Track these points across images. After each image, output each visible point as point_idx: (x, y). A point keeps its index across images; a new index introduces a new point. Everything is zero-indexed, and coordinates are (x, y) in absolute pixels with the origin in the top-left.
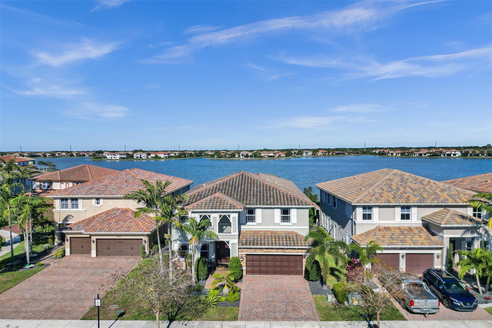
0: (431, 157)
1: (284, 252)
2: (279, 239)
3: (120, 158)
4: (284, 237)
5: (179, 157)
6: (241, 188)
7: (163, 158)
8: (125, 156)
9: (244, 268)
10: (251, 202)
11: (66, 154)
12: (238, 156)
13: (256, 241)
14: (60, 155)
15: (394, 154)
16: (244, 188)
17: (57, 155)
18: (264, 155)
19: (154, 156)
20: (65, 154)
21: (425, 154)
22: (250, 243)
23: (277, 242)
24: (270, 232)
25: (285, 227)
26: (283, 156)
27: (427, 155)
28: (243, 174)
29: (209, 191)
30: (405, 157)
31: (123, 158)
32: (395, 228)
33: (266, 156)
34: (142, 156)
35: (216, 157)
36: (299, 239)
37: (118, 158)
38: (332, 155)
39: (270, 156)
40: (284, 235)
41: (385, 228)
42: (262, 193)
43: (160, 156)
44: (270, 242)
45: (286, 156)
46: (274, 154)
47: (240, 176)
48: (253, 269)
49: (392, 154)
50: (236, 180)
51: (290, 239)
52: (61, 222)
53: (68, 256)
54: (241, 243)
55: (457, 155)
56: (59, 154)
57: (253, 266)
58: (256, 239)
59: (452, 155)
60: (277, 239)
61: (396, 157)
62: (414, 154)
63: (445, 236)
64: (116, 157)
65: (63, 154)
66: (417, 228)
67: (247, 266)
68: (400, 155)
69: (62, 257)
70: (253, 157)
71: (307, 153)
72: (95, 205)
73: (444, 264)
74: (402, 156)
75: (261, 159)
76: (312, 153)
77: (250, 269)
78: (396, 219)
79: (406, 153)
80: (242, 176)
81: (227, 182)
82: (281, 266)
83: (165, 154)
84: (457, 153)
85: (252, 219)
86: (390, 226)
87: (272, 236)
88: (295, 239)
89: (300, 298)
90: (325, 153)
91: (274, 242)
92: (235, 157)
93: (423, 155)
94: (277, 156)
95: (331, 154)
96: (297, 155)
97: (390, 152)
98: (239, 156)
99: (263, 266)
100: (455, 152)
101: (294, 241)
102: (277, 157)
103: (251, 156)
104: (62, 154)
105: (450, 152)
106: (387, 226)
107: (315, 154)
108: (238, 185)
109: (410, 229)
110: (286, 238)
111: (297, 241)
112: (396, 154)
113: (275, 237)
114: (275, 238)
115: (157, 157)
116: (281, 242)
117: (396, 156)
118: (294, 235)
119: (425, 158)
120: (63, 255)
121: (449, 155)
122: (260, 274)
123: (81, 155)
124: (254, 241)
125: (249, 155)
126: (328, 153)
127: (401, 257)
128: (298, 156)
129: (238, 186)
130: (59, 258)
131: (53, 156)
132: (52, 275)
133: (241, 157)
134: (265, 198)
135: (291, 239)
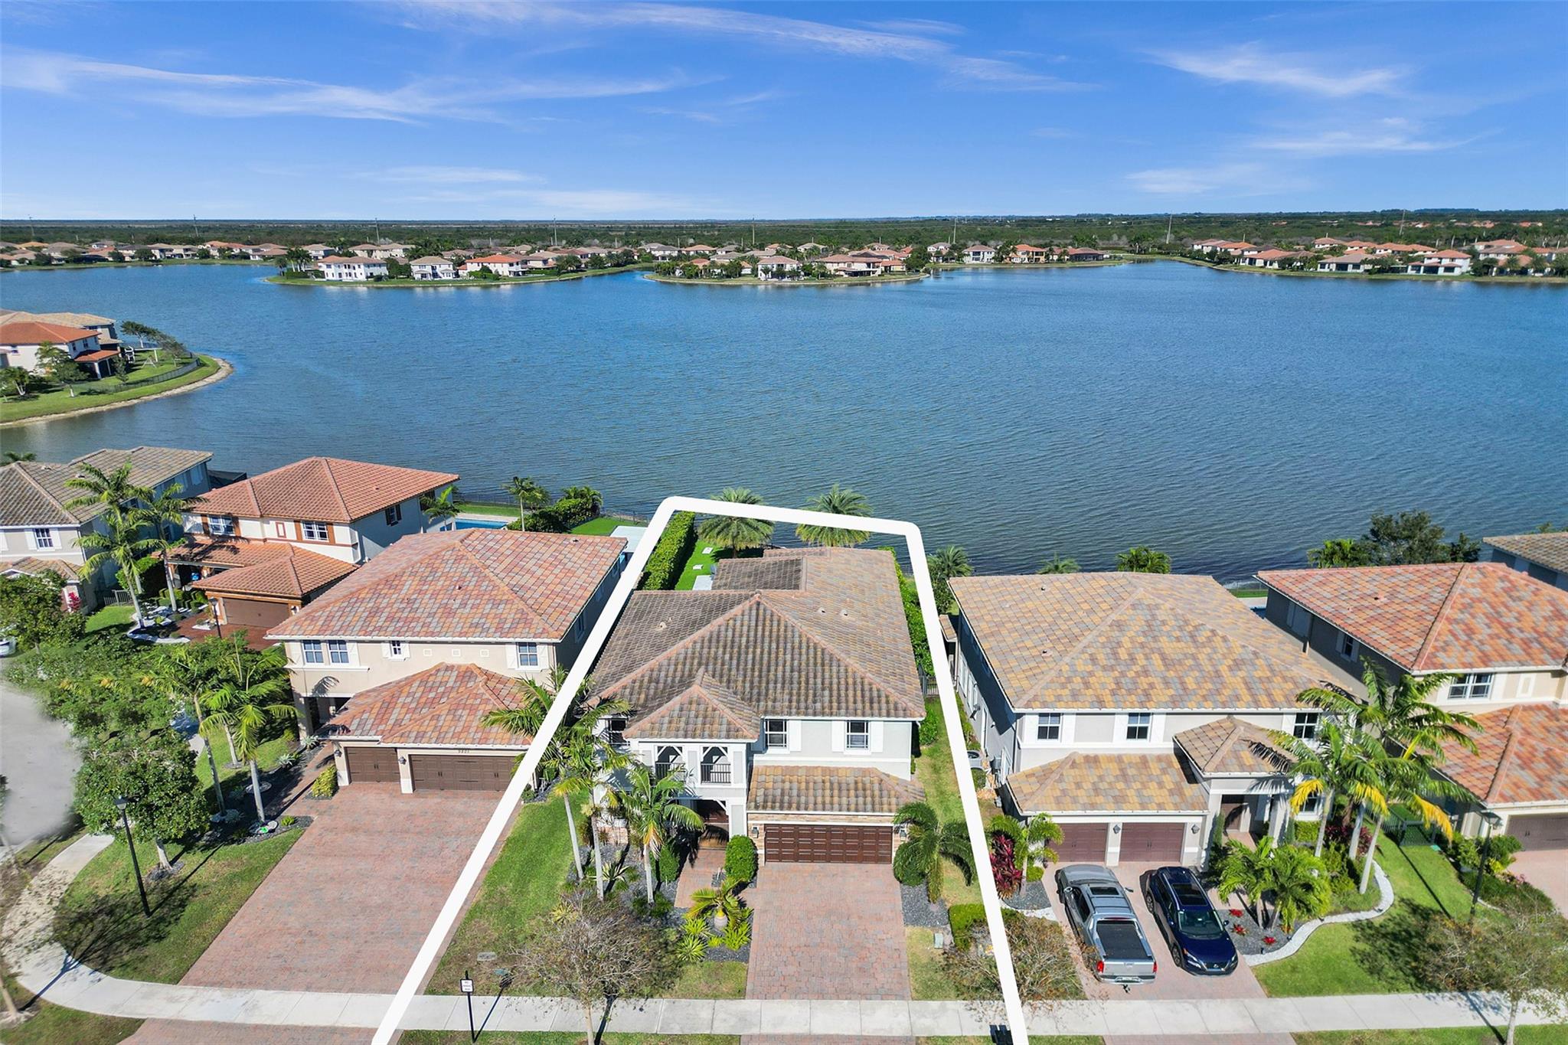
0: (1373, 277)
1: (850, 821)
2: (840, 790)
3: (367, 277)
4: (852, 786)
5: (559, 274)
6: (754, 653)
7: (506, 279)
8: (384, 271)
9: (761, 852)
10: (778, 704)
11: (187, 250)
12: (753, 270)
13: (786, 798)
14: (168, 254)
15: (1260, 263)
16: (762, 653)
17: (157, 253)
18: (836, 270)
19: (478, 269)
20: (181, 251)
21: (1356, 266)
22: (774, 802)
23: (836, 799)
24: (820, 771)
25: (856, 759)
26: (899, 268)
27: (1361, 270)
28: (758, 604)
29: (676, 665)
30: (1292, 274)
31: (379, 278)
32: (1110, 759)
33: (842, 273)
34: (438, 270)
35: (677, 272)
36: (885, 793)
37: (362, 278)
38: (1059, 260)
39: (856, 274)
40: (851, 780)
41: (1087, 758)
42: (803, 673)
43: (497, 272)
44: (819, 799)
45: (909, 269)
46: (869, 265)
47: (751, 610)
48: (780, 852)
49: (1252, 261)
50: (742, 625)
51: (864, 790)
52: (310, 694)
53: (345, 788)
54: (753, 804)
55: (1457, 272)
56: (162, 251)
57: (780, 845)
58: (786, 792)
59: (1441, 271)
60: (836, 792)
61: (1263, 274)
62: (1323, 266)
63: (1212, 792)
64: (353, 272)
65: (175, 252)
66: (1159, 759)
67: (767, 846)
68: (1276, 265)
69: (333, 795)
70: (798, 276)
71: (979, 253)
72: (389, 656)
73: (1205, 846)
74: (1284, 269)
75: (827, 282)
76: (993, 255)
77: (774, 851)
78: (1115, 737)
79: (1296, 260)
80: (758, 609)
81: (719, 632)
82: (844, 847)
83: (511, 265)
84: (1458, 262)
85: (782, 741)
86: (1099, 753)
87: (823, 782)
88: (877, 793)
89: (879, 937)
90: (1037, 254)
91: (828, 800)
92: (740, 275)
93: (1350, 266)
94: (879, 271)
95: (1056, 258)
96: (945, 260)
97: (1246, 253)
98: (754, 272)
99: (804, 846)
100: (1453, 259)
101: (873, 796)
102: (877, 274)
103: (794, 274)
104: (171, 250)
105: (1437, 260)
106: (1092, 753)
107: (1002, 259)
108: (748, 642)
109: (1144, 760)
110: (856, 789)
111: (881, 797)
112: (1265, 263)
113: (832, 784)
114: (832, 789)
115: (487, 274)
116: (844, 800)
117: (1263, 270)
118: (876, 780)
119: (1355, 279)
120: (335, 788)
121: (1433, 270)
122: (797, 861)
123: (235, 256)
124: (783, 795)
125: (788, 268)
126: (1047, 257)
127: (1111, 831)
128: (949, 265)
129: (747, 647)
130: (327, 797)
131: (146, 260)
132: (326, 855)
133: (762, 276)
134: (811, 692)
135: (868, 792)
